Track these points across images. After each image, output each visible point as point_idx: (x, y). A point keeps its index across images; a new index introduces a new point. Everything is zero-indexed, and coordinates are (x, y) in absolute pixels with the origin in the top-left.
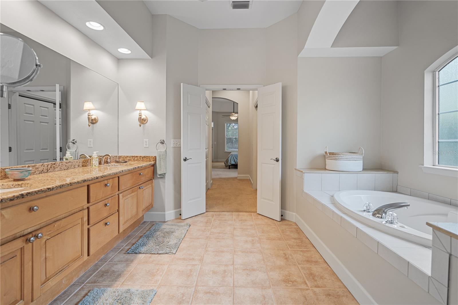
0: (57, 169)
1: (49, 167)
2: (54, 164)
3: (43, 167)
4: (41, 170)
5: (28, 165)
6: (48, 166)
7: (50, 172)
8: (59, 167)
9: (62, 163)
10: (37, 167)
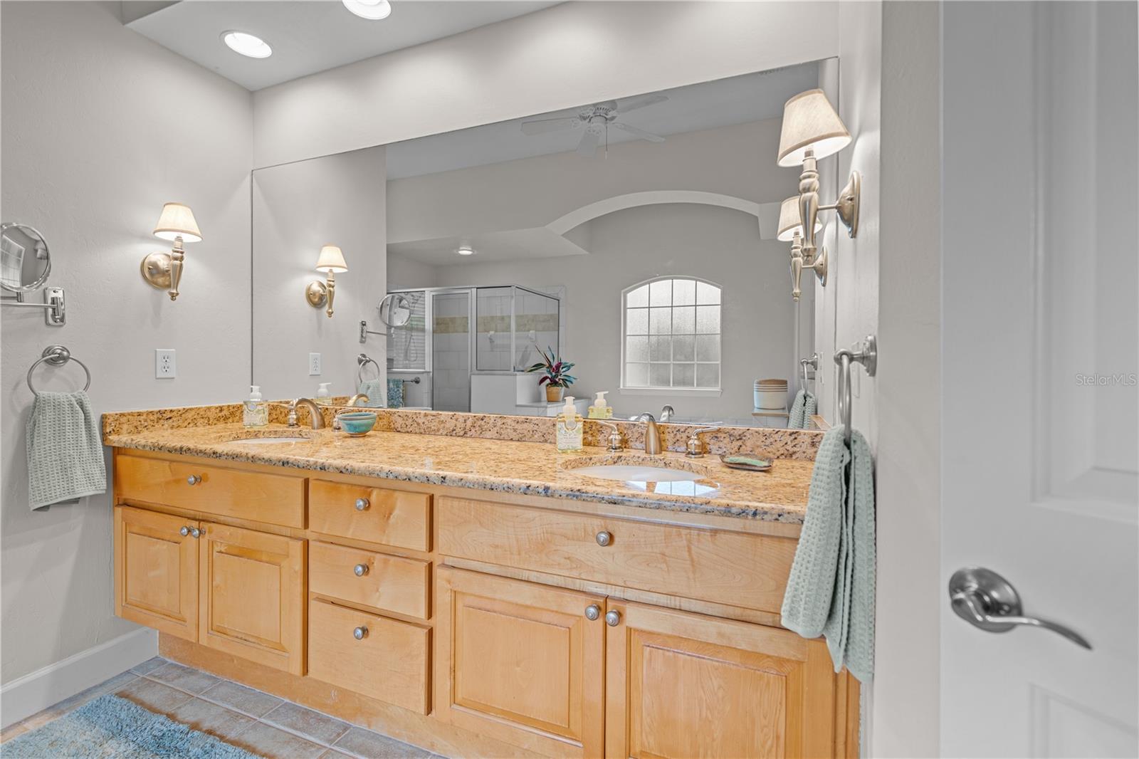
0: (488, 434)
1: (469, 423)
2: (482, 420)
3: (454, 421)
4: (451, 429)
5: (425, 412)
6: (465, 421)
7: (471, 436)
8: (495, 429)
9: (504, 421)
10: (442, 419)
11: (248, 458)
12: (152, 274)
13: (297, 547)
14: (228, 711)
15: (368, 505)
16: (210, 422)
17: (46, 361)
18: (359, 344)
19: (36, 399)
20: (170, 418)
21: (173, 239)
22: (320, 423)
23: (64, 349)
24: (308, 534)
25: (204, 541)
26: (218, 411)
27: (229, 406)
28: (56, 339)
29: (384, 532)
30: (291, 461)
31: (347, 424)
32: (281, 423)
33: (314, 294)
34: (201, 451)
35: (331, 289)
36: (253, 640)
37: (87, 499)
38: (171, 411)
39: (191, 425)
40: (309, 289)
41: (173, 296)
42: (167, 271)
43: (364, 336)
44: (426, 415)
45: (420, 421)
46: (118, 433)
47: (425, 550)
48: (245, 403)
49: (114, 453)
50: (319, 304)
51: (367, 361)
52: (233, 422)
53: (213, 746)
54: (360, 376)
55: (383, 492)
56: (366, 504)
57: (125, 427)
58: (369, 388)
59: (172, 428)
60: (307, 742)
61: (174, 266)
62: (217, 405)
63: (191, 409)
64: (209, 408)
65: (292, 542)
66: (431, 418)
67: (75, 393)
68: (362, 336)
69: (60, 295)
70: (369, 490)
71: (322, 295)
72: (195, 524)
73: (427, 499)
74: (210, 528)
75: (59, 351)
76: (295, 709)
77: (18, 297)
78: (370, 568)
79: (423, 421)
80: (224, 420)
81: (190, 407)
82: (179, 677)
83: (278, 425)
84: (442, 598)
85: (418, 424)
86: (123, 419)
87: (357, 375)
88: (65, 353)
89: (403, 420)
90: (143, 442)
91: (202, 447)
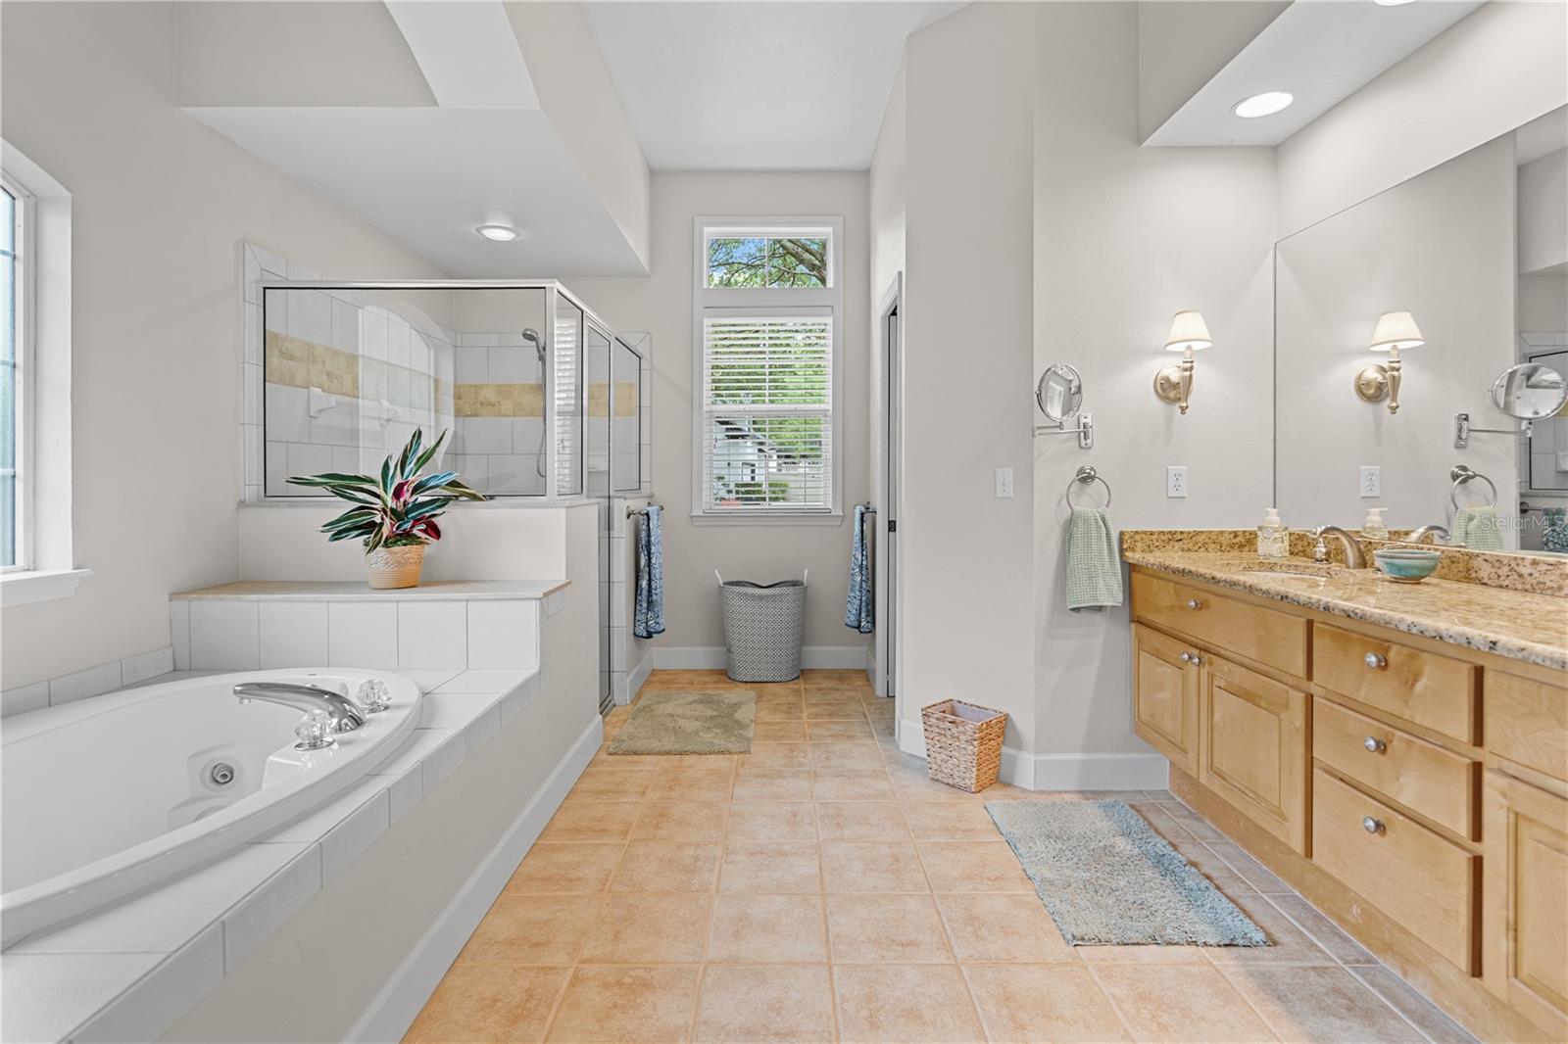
11: (1245, 587)
12: (1163, 390)
13: (1298, 700)
14: (1228, 869)
15: (1384, 665)
16: (1223, 549)
17: (1079, 480)
18: (1455, 451)
19: (1072, 512)
20: (1181, 540)
21: (1183, 350)
22: (1358, 562)
23: (1092, 469)
24: (1313, 688)
25: (1204, 671)
26: (1231, 536)
27: (1244, 532)
28: (1086, 461)
29: (1407, 703)
30: (1290, 596)
31: (1387, 564)
32: (1308, 557)
33: (1368, 384)
34: (1201, 575)
35: (1395, 373)
36: (1251, 795)
37: (1109, 610)
38: (1182, 533)
39: (1202, 550)
40: (1360, 377)
41: (1183, 410)
42: (1178, 383)
43: (1464, 437)
44: (1535, 563)
45: (1525, 571)
46: (1133, 550)
47: (1466, 741)
48: (1260, 529)
49: (1130, 569)
50: (1377, 397)
51: (1469, 478)
52: (1250, 551)
53: (1207, 888)
54: (1453, 501)
55: (1405, 650)
56: (1379, 661)
57: (1139, 545)
58: (1471, 519)
59: (1182, 550)
60: (1313, 944)
61: (1183, 378)
62: (1230, 530)
63: (1202, 532)
64: (1222, 532)
65: (1292, 692)
66: (1543, 568)
67: (1099, 510)
68: (1460, 438)
69: (1089, 421)
70: (1387, 644)
71: (1381, 384)
72: (1195, 652)
73: (1470, 670)
74: (1210, 659)
75: (1088, 471)
76: (1305, 906)
77: (1061, 426)
78: (1388, 746)
79: (1529, 571)
80: (1239, 547)
81: (1201, 530)
82: (1185, 817)
83: (1305, 559)
84: (1495, 816)
85: (1521, 576)
86: (1137, 537)
87: (1449, 497)
88: (1092, 473)
89: (1493, 566)
90: (1152, 561)
91: (1202, 571)
